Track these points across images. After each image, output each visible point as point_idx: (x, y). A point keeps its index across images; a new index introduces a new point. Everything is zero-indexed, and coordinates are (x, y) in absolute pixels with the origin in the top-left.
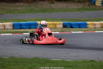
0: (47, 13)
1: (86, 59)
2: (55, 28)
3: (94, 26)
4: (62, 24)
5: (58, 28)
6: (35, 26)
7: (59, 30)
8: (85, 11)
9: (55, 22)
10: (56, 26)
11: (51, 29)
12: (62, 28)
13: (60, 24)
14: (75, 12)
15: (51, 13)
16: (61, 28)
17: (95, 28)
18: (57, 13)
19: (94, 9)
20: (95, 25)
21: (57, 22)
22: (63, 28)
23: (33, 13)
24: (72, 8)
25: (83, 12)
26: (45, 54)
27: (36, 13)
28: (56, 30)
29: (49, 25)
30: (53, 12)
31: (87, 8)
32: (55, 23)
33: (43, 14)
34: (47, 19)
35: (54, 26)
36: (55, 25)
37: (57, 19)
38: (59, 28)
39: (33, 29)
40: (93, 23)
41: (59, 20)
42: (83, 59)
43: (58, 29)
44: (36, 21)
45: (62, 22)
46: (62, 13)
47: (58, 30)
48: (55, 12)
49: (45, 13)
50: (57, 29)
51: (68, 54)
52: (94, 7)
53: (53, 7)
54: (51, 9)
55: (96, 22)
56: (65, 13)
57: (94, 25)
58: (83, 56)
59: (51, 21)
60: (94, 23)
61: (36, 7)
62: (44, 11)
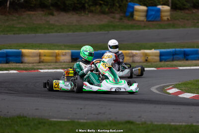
0: (39, 34)
1: (116, 118)
2: (56, 62)
3: (132, 59)
4: (70, 54)
5: (61, 62)
6: (17, 59)
7: (64, 66)
8: (113, 30)
9: (57, 51)
10: (58, 57)
11: (49, 64)
12: (69, 62)
13: (65, 55)
14: (94, 31)
15: (49, 33)
16: (67, 62)
17: (133, 62)
18: (59, 32)
19: (132, 27)
20: (133, 56)
21: (60, 51)
22: (72, 62)
23: (14, 34)
24: (89, 25)
25: (110, 32)
26: (37, 109)
27: (19, 34)
28: (57, 67)
29: (45, 56)
30: (52, 32)
31: (118, 23)
32: (56, 53)
33: (34, 35)
34: (41, 44)
35: (54, 58)
36: (57, 55)
37: (60, 46)
38: (64, 62)
39: (14, 64)
40: (129, 53)
41: (63, 47)
42: (110, 118)
43: (62, 64)
44: (19, 49)
45: (70, 51)
46: (70, 33)
47: (61, 67)
48: (56, 31)
49: (37, 35)
50: (59, 64)
51: (81, 109)
52: (130, 23)
53: (51, 22)
54: (47, 27)
55: (134, 52)
56: (75, 33)
57: (130, 57)
58: (110, 114)
59: (49, 49)
60: (132, 53)
61: (20, 21)
62: (35, 29)
